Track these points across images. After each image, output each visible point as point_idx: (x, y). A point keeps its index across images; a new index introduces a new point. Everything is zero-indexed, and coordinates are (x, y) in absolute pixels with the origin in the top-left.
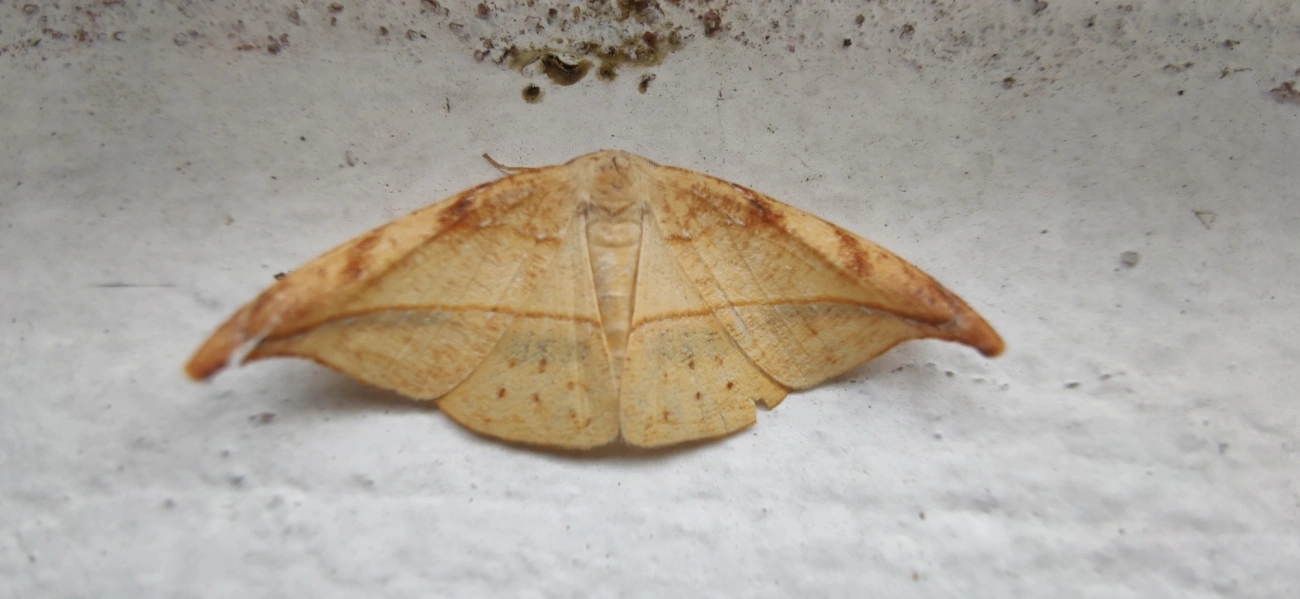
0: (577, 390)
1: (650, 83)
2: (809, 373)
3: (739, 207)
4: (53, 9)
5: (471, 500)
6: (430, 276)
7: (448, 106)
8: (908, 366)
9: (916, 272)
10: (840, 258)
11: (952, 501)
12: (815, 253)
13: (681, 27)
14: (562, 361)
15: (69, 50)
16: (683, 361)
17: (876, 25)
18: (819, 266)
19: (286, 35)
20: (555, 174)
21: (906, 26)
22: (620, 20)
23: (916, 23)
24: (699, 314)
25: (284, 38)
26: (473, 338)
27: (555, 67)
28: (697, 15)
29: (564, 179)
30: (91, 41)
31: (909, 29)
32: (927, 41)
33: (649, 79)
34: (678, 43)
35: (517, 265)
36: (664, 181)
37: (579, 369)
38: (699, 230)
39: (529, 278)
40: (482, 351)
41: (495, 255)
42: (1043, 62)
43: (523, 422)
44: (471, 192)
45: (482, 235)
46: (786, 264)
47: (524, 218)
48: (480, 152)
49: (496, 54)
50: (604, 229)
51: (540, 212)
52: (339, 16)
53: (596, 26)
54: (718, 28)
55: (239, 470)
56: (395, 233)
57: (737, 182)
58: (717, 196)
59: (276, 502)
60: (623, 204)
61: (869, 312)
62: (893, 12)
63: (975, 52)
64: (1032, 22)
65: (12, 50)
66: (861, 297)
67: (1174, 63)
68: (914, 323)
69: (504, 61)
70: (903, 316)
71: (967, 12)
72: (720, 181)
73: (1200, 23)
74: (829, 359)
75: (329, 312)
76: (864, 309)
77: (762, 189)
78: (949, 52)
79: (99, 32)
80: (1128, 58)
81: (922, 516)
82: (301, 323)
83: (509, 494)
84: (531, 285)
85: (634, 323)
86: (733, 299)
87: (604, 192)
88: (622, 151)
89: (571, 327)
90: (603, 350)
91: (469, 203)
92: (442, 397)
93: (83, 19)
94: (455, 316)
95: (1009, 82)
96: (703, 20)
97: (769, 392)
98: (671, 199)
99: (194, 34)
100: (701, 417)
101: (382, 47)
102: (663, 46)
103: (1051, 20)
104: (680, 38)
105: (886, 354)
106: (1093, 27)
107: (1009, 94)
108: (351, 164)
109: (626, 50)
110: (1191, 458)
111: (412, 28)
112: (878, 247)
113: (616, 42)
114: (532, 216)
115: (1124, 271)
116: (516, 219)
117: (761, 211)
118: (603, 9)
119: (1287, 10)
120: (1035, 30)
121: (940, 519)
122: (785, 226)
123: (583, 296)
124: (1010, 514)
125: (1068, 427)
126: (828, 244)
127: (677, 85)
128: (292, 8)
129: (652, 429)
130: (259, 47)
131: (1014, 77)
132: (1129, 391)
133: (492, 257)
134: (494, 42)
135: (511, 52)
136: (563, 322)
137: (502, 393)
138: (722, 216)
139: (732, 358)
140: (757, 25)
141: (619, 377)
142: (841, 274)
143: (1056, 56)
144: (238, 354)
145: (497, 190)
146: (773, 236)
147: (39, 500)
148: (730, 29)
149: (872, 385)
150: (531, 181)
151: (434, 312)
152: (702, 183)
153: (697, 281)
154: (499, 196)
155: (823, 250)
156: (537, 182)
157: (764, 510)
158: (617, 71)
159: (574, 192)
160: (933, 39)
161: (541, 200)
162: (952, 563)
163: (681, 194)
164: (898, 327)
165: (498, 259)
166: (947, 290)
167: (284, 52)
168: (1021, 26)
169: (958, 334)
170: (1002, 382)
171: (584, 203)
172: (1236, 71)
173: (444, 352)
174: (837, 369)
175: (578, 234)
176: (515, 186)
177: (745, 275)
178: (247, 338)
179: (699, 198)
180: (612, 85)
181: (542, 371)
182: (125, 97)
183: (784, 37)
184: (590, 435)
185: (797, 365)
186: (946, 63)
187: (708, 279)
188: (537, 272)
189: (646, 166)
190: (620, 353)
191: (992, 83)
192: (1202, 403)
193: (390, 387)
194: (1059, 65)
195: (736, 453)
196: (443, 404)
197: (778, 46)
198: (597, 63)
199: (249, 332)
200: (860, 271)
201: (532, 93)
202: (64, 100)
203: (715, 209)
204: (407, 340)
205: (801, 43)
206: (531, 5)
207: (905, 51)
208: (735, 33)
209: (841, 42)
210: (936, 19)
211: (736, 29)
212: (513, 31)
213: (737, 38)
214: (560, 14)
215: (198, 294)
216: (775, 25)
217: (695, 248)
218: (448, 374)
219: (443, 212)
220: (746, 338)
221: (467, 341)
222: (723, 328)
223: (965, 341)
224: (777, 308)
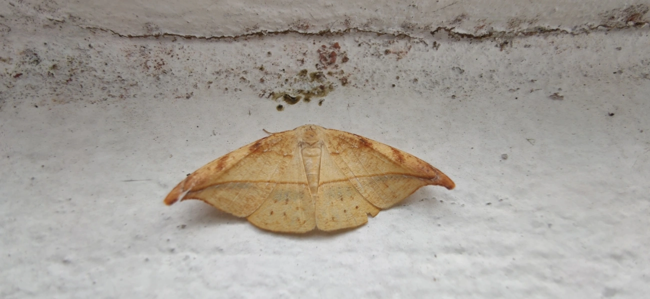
0: (300, 210)
1: (323, 102)
2: (387, 202)
3: (356, 142)
4: (112, 88)
5: (260, 255)
6: (246, 170)
7: (250, 113)
8: (425, 199)
9: (422, 162)
10: (393, 158)
11: (447, 250)
12: (384, 156)
13: (333, 83)
14: (294, 199)
15: (117, 101)
16: (339, 198)
17: (404, 79)
18: (386, 162)
19: (192, 92)
20: (290, 133)
22: (311, 82)
23: (418, 78)
24: (343, 181)
25: (192, 93)
26: (261, 193)
27: (288, 98)
28: (339, 79)
29: (293, 135)
30: (125, 98)
31: (416, 80)
32: (423, 84)
33: (322, 101)
34: (332, 88)
35: (277, 165)
36: (329, 134)
37: (300, 202)
38: (342, 150)
39: (281, 170)
40: (264, 198)
41: (269, 162)
42: (466, 89)
43: (280, 224)
44: (260, 140)
45: (264, 155)
46: (374, 161)
47: (279, 148)
48: (261, 129)
49: (267, 95)
50: (308, 150)
51: (285, 146)
52: (211, 85)
53: (302, 84)
55: (172, 246)
56: (234, 155)
58: (348, 138)
59: (187, 258)
60: (314, 141)
62: (410, 75)
63: (441, 87)
64: (460, 76)
65: (97, 102)
66: (402, 171)
67: (513, 89)
68: (422, 179)
69: (270, 97)
70: (418, 177)
71: (436, 74)
72: (349, 133)
73: (521, 75)
74: (394, 196)
75: (211, 183)
76: (405, 176)
78: (431, 87)
79: (128, 95)
80: (496, 87)
81: (436, 256)
82: (202, 186)
83: (274, 253)
84: (282, 172)
85: (319, 184)
86: (356, 175)
87: (307, 138)
88: (313, 125)
89: (297, 187)
90: (309, 194)
91: (260, 144)
92: (249, 216)
93: (123, 91)
94: (254, 185)
95: (454, 96)
96: (341, 80)
97: (373, 210)
98: (331, 140)
99: (161, 94)
100: (347, 219)
101: (226, 94)
102: (327, 90)
103: (467, 76)
105: (415, 193)
106: (482, 78)
107: (454, 101)
108: (215, 135)
109: (314, 92)
110: (538, 230)
111: (237, 87)
113: (310, 89)
114: (282, 147)
115: (503, 161)
116: (276, 149)
117: (364, 143)
118: (305, 78)
119: (553, 69)
120: (461, 79)
121: (442, 257)
122: (373, 147)
123: (301, 175)
124: (470, 254)
125: (489, 220)
126: (388, 153)
127: (333, 102)
128: (195, 84)
129: (328, 224)
130: (183, 97)
131: (456, 95)
132: (511, 205)
133: (267, 163)
134: (266, 91)
135: (272, 94)
136: (294, 185)
137: (272, 213)
138: (350, 145)
139: (357, 197)
140: (360, 81)
141: (315, 204)
142: (394, 163)
143: (470, 87)
144: (181, 196)
145: (269, 139)
146: (369, 151)
147: (97, 260)
149: (412, 206)
151: (247, 183)
152: (342, 134)
153: (342, 169)
154: (270, 141)
155: (387, 155)
156: (283, 136)
157: (374, 255)
158: (311, 99)
159: (296, 138)
160: (425, 83)
161: (285, 142)
162: (449, 274)
163: (335, 138)
165: (270, 163)
167: (191, 98)
168: (456, 78)
170: (462, 204)
171: (300, 142)
172: (536, 90)
173: (250, 199)
175: (298, 153)
177: (360, 166)
178: (184, 191)
179: (341, 139)
180: (309, 103)
181: (287, 204)
182: (136, 116)
183: (371, 85)
184: (305, 227)
185: (382, 199)
186: (431, 91)
187: (346, 168)
188: (284, 167)
189: (322, 129)
190: (315, 195)
191: (448, 97)
192: (539, 209)
193: (230, 212)
194: (471, 91)
195: (361, 233)
196: (249, 219)
197: (368, 88)
198: (303, 96)
199: (184, 189)
200: (401, 161)
201: (280, 107)
202: (114, 118)
203: (347, 142)
204: (237, 194)
205: (377, 86)
206: (279, 78)
207: (415, 88)
208: (352, 84)
209: (391, 85)
210: (425, 76)
211: (353, 83)
212: (273, 87)
213: (354, 86)
214: (289, 81)
215: (159, 182)
216: (367, 81)
217: (341, 157)
218: (252, 207)
219: (251, 147)
220: (362, 190)
221: (258, 194)
222: (353, 185)
223: (441, 185)
224: (373, 178)
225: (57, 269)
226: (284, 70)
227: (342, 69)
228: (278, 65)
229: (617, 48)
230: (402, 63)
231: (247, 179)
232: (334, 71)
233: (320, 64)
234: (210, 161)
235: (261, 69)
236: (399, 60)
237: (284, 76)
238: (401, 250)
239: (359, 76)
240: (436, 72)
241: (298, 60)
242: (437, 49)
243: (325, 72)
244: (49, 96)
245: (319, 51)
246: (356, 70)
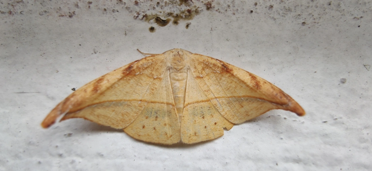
0: (167, 126)
1: (189, 26)
2: (241, 119)
3: (218, 67)
4: (1, 4)
5: (134, 160)
6: (120, 91)
7: (126, 33)
8: (272, 116)
9: (275, 87)
10: (251, 83)
11: (287, 160)
12: (243, 82)
13: (199, 7)
14: (163, 117)
15: (6, 17)
16: (201, 116)
17: (261, 6)
18: (244, 86)
20: (160, 57)
21: (270, 6)
22: (180, 5)
23: (274, 5)
24: (206, 101)
25: (74, 13)
26: (134, 110)
27: (159, 21)
28: (204, 3)
29: (162, 59)
30: (13, 14)
31: (271, 7)
32: (277, 11)
33: (189, 24)
35: (148, 86)
36: (194, 59)
37: (168, 119)
38: (206, 74)
39: (152, 91)
40: (137, 114)
41: (141, 83)
42: (315, 17)
43: (150, 136)
44: (133, 63)
45: (136, 77)
46: (233, 85)
48: (136, 48)
49: (141, 17)
50: (175, 75)
51: (155, 70)
52: (91, 5)
53: (172, 7)
54: (211, 7)
55: (61, 152)
56: (108, 77)
57: (218, 59)
58: (211, 64)
59: (73, 162)
60: (181, 67)
61: (260, 100)
62: (266, 1)
63: (293, 14)
64: (311, 4)
66: (258, 96)
67: (356, 16)
68: (274, 104)
69: (143, 19)
70: (271, 102)
72: (212, 58)
73: (365, 3)
74: (247, 115)
75: (87, 104)
78: (284, 14)
79: (16, 11)
80: (342, 15)
81: (277, 164)
82: (79, 108)
83: (146, 158)
84: (152, 93)
85: (185, 105)
86: (216, 96)
87: (175, 63)
88: (181, 49)
89: (165, 106)
90: (176, 114)
91: (132, 67)
92: (125, 128)
93: (10, 7)
94: (129, 103)
95: (304, 23)
96: (206, 5)
97: (228, 125)
98: (196, 65)
99: (46, 12)
100: (206, 134)
101: (105, 15)
102: (193, 13)
103: (317, 3)
104: (198, 11)
106: (330, 5)
107: (304, 27)
108: (95, 53)
109: (182, 15)
110: (363, 145)
111: (114, 9)
112: (263, 79)
113: (178, 12)
114: (152, 71)
115: (341, 84)
116: (147, 72)
117: (225, 68)
118: (174, 2)
120: (312, 6)
121: (282, 165)
122: (233, 73)
123: (169, 96)
124: (305, 164)
125: (324, 135)
126: (247, 79)
127: (198, 26)
128: (76, 3)
129: (191, 138)
130: (66, 15)
131: (305, 22)
132: (343, 123)
133: (140, 84)
134: (140, 13)
135: (145, 16)
136: (163, 105)
137: (144, 127)
138: (213, 70)
139: (216, 115)
140: (223, 6)
141: (180, 122)
142: (251, 88)
143: (319, 15)
144: (59, 119)
145: (141, 63)
146: (229, 76)
148: (214, 8)
149: (261, 123)
150: (152, 59)
151: (122, 102)
152: (206, 59)
153: (205, 91)
154: (141, 65)
155: (245, 81)
156: (154, 60)
157: (227, 163)
158: (179, 22)
159: (165, 63)
160: (279, 10)
161: (155, 66)
163: (200, 63)
164: (270, 105)
165: (142, 85)
166: (285, 93)
167: (74, 17)
168: (307, 5)
169: (289, 108)
170: (302, 121)
171: (169, 67)
173: (125, 114)
174: (250, 118)
175: (167, 76)
176: (147, 61)
177: (220, 89)
178: (61, 114)
179: (205, 64)
180: (177, 26)
181: (156, 120)
182: (24, 32)
183: (232, 10)
184: (172, 140)
185: (236, 116)
186: (283, 18)
187: (208, 90)
188: (154, 89)
189: (189, 54)
190: (181, 115)
191: (298, 24)
192: (366, 128)
193: (109, 125)
194: (320, 18)
195: (218, 144)
196: (125, 130)
197: (229, 13)
198: (172, 19)
199: (62, 112)
200: (257, 88)
201: (152, 29)
202: (5, 34)
203: (211, 68)
204: (114, 111)
205: (237, 12)
206: (151, 1)
207: (270, 14)
208: (216, 9)
209: (250, 11)
210: (280, 3)
212: (146, 9)
213: (217, 11)
214: (161, 4)
215: (47, 95)
216: (229, 6)
217: (204, 80)
218: (127, 121)
219: (124, 70)
221: (132, 110)
222: (213, 105)
223: (292, 111)
224: (230, 99)
231: (121, 99)
234: (87, 82)
238: (249, 158)
239: (222, 1)
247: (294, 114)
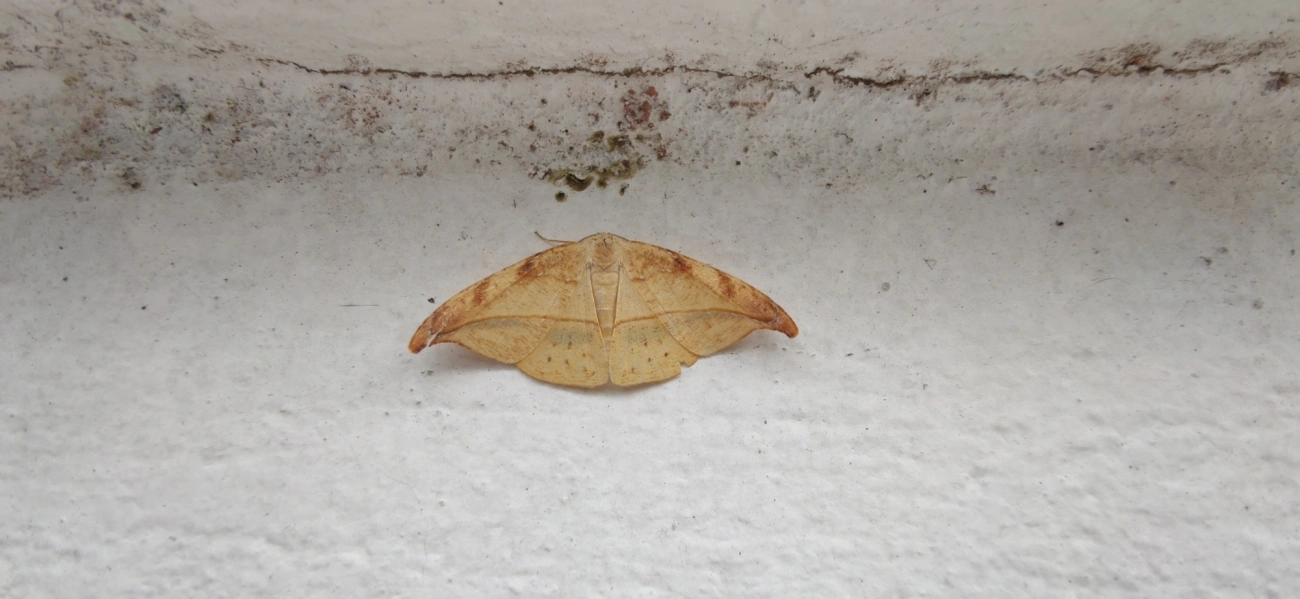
0: (587, 357)
1: (626, 189)
2: (709, 347)
3: (669, 262)
4: (303, 155)
5: (534, 414)
6: (514, 301)
7: (515, 204)
8: (763, 344)
9: (760, 295)
10: (719, 287)
11: (781, 415)
12: (708, 285)
13: (644, 156)
14: (579, 343)
16: (641, 342)
17: (756, 152)
18: (710, 293)
19: (426, 166)
20: (574, 247)
21: (773, 152)
22: (609, 153)
24: (649, 318)
25: (425, 168)
26: (535, 332)
27: (573, 181)
28: (653, 149)
29: (579, 250)
30: (325, 172)
31: (775, 153)
32: (785, 160)
33: (625, 187)
34: (642, 165)
35: (556, 295)
36: (631, 249)
37: (588, 347)
38: (649, 275)
39: (562, 301)
40: (539, 339)
41: (545, 290)
42: (850, 173)
43: (561, 374)
44: (532, 258)
45: (538, 280)
46: (693, 291)
47: (559, 271)
48: (533, 230)
49: (541, 174)
50: (599, 276)
51: (567, 268)
52: (454, 154)
53: (596, 156)
54: (664, 155)
55: (419, 398)
56: (496, 280)
58: (657, 258)
59: (438, 413)
60: (609, 263)
61: (735, 315)
62: (766, 143)
63: (812, 167)
64: (846, 148)
65: (285, 179)
66: (731, 308)
67: (923, 173)
68: (758, 321)
69: (545, 178)
70: (752, 318)
71: (808, 143)
72: (660, 248)
73: (943, 148)
74: (718, 340)
75: (466, 321)
76: (733, 314)
77: (684, 252)
78: (798, 167)
79: (328, 167)
80: (898, 170)
81: (766, 422)
82: (455, 326)
83: (552, 411)
84: (563, 305)
85: (615, 324)
86: (667, 310)
87: (600, 258)
88: (609, 233)
89: (584, 326)
90: (600, 337)
91: (532, 263)
92: (520, 361)
93: (320, 161)
94: (525, 321)
95: (829, 185)
96: (656, 151)
97: (688, 358)
98: (634, 260)
99: (378, 167)
100: (651, 371)
101: (477, 170)
102: (634, 167)
103: (857, 148)
104: (643, 162)
106: (881, 151)
107: (828, 193)
108: (464, 239)
109: (613, 170)
110: (908, 392)
111: (494, 159)
112: (742, 282)
113: (607, 165)
114: (563, 270)
115: (882, 293)
116: (555, 272)
117: (680, 264)
118: (600, 145)
119: (994, 139)
120: (847, 154)
121: (775, 424)
122: (692, 272)
123: (589, 310)
124: (811, 421)
125: (845, 377)
126: (714, 281)
127: (641, 190)
128: (428, 151)
129: (626, 378)
130: (412, 173)
131: (832, 182)
132: (879, 357)
133: (543, 291)
134: (540, 166)
135: (549, 173)
136: (580, 323)
137: (549, 360)
138: (661, 267)
139: (668, 341)
140: (687, 153)
141: (608, 351)
142: (721, 297)
143: (858, 169)
144: (429, 341)
145: (545, 257)
146: (686, 278)
147: (325, 412)
148: (671, 156)
149: (743, 355)
151: (515, 319)
152: (651, 250)
153: (648, 301)
154: (546, 260)
155: (711, 285)
156: (566, 251)
157: (683, 419)
158: (608, 182)
159: (584, 257)
160: (788, 159)
161: (568, 261)
162: (779, 445)
163: (639, 256)
164: (751, 323)
165: (546, 292)
166: (775, 304)
167: (425, 176)
168: (839, 151)
169: (778, 327)
171: (589, 263)
172: (958, 178)
173: (520, 339)
174: (723, 345)
175: (587, 279)
176: (555, 254)
177: (673, 297)
178: (432, 334)
179: (649, 258)
180: (605, 190)
181: (569, 348)
182: (345, 204)
183: (702, 160)
184: (594, 380)
185: (701, 343)
186: (795, 174)
187: (654, 300)
188: (566, 298)
189: (621, 242)
190: (608, 339)
191: (820, 186)
192: (916, 364)
193: (494, 357)
194: (860, 175)
195: (670, 390)
196: (519, 365)
197: (699, 165)
198: (597, 178)
199: (433, 330)
200: (729, 294)
201: (560, 196)
202: (314, 207)
203: (657, 263)
204: (502, 333)
205: (712, 163)
206: (559, 143)
207: (772, 167)
208: (674, 158)
209: (734, 162)
210: (791, 147)
211: (676, 155)
212: (549, 159)
213: (676, 161)
214: (576, 149)
216: (698, 153)
217: (647, 284)
218: (522, 351)
219: (519, 269)
220: (676, 330)
221: (531, 333)
222: (662, 325)
223: (781, 331)
224: (690, 314)
225: (275, 421)
226: (567, 131)
227: (660, 131)
228: (557, 122)
229: (1106, 106)
230: (755, 124)
231: (514, 314)
232: (646, 133)
233: (625, 122)
234: (464, 287)
235: (532, 127)
236: (752, 119)
237: (567, 141)
238: (720, 413)
239: (685, 144)
240: (809, 140)
241: (589, 114)
242: (814, 100)
243: (632, 135)
244: (209, 164)
245: (623, 100)
246: (682, 134)
247: (782, 336)
